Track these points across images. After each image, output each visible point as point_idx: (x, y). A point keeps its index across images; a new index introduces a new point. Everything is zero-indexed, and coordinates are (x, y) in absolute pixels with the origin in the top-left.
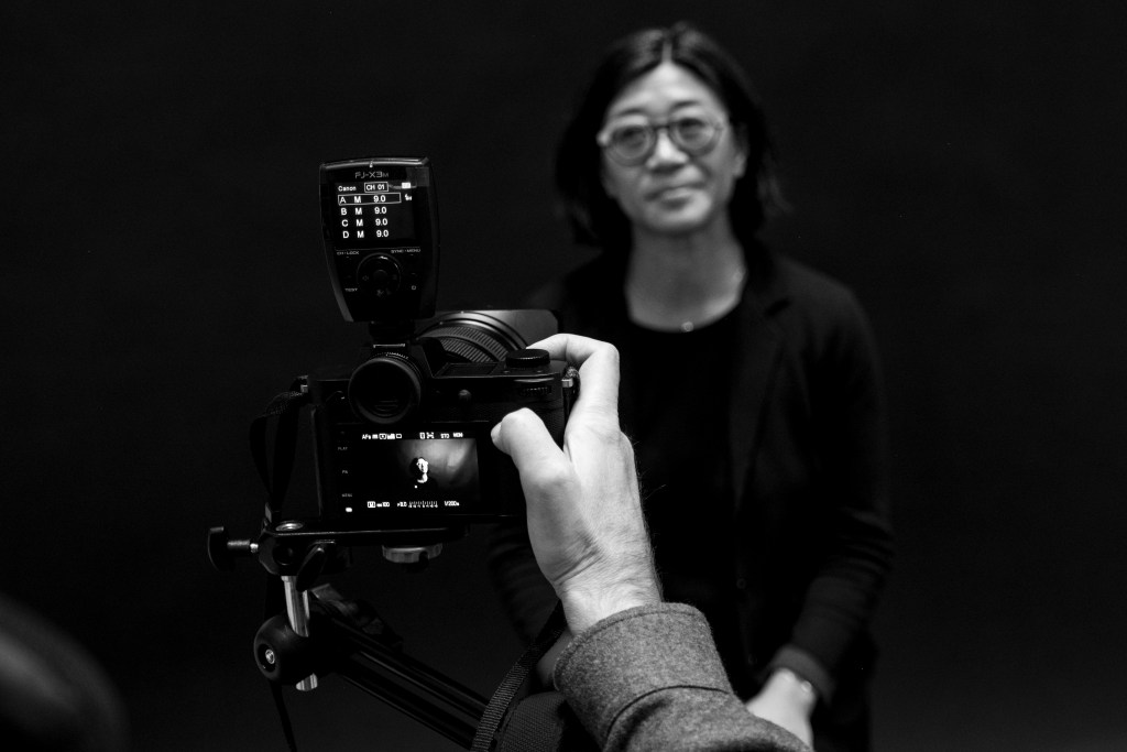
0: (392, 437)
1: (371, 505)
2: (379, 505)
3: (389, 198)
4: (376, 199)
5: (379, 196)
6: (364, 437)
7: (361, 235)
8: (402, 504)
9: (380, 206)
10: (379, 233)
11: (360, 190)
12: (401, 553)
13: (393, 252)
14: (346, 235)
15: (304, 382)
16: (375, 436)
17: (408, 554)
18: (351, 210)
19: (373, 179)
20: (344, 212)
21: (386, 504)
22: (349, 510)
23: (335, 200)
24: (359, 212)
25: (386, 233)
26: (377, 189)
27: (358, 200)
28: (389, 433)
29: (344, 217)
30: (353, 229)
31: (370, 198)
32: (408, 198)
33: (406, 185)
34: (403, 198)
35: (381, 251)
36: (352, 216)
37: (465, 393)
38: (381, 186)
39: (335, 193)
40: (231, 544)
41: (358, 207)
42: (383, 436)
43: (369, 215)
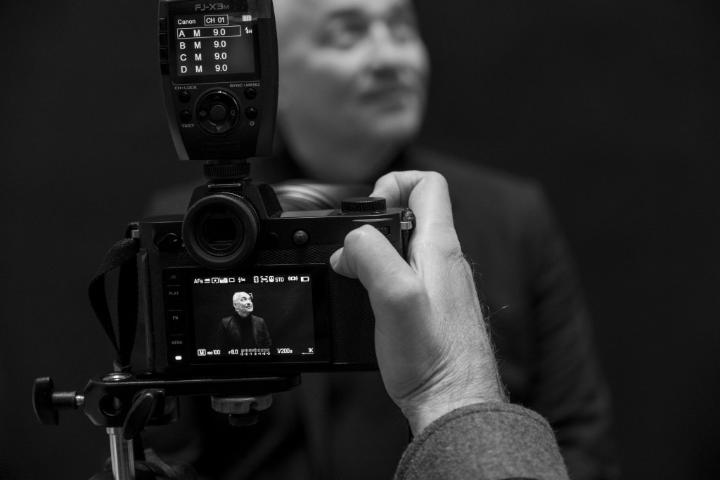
0: (225, 281)
1: (201, 353)
2: (209, 353)
3: (229, 31)
4: (216, 32)
5: (219, 29)
6: (196, 281)
7: (199, 69)
8: (233, 352)
9: (220, 40)
10: (218, 68)
11: (200, 23)
12: (230, 403)
13: (231, 86)
14: (184, 70)
15: (135, 227)
16: (207, 280)
17: (238, 404)
18: (190, 44)
19: (214, 12)
20: (182, 46)
21: (217, 352)
22: (178, 358)
23: (174, 34)
24: (198, 45)
25: (225, 68)
26: (217, 22)
27: (197, 34)
28: (222, 278)
29: (183, 51)
30: (191, 63)
31: (210, 32)
32: (248, 31)
33: (247, 18)
34: (244, 31)
35: (220, 85)
36: (190, 51)
37: (301, 233)
38: (221, 20)
39: (173, 28)
40: (57, 395)
41: (197, 40)
42: (215, 280)
43: (208, 49)
